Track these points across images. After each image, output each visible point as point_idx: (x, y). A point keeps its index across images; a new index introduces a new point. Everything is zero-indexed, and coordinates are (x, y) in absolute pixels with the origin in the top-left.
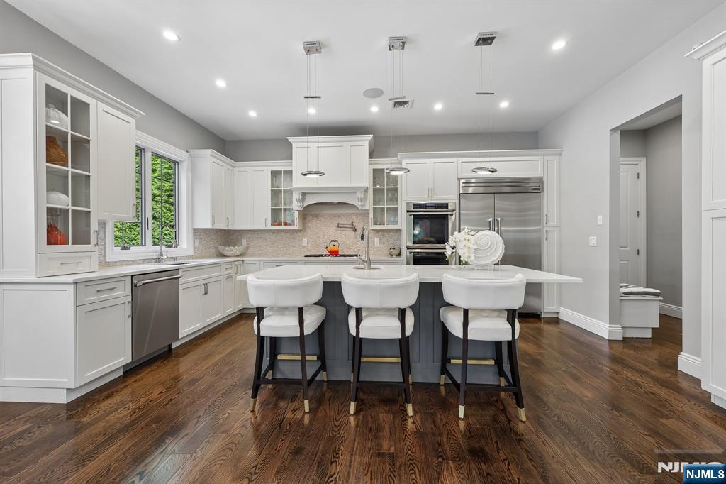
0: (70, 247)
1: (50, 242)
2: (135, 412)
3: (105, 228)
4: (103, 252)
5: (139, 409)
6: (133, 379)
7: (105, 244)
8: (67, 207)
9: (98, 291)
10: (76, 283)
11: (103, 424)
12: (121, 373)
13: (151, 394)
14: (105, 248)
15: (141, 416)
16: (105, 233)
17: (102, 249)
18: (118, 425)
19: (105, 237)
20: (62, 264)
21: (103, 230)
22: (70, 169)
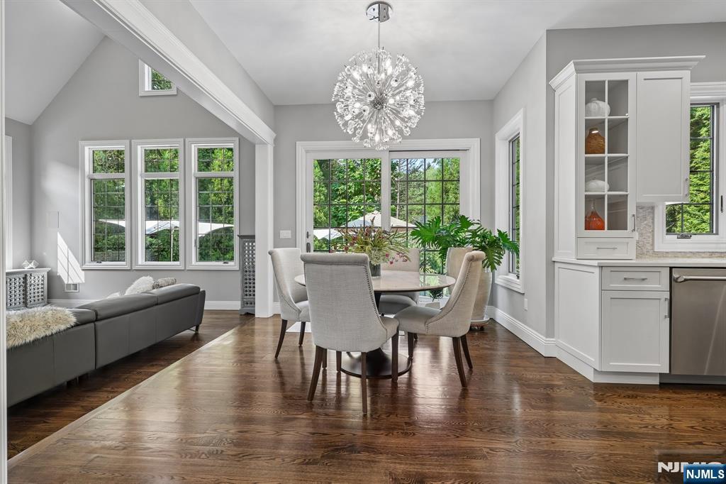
0: (606, 232)
1: (588, 227)
2: (647, 427)
3: (653, 213)
4: (650, 239)
5: (654, 427)
6: (668, 395)
7: (653, 231)
8: (603, 193)
9: (625, 279)
10: (601, 267)
11: (610, 417)
12: (655, 381)
13: (679, 421)
14: (653, 235)
15: (651, 435)
16: (653, 219)
17: (649, 237)
18: (622, 427)
19: (653, 223)
20: (598, 248)
21: (651, 215)
22: (606, 155)
